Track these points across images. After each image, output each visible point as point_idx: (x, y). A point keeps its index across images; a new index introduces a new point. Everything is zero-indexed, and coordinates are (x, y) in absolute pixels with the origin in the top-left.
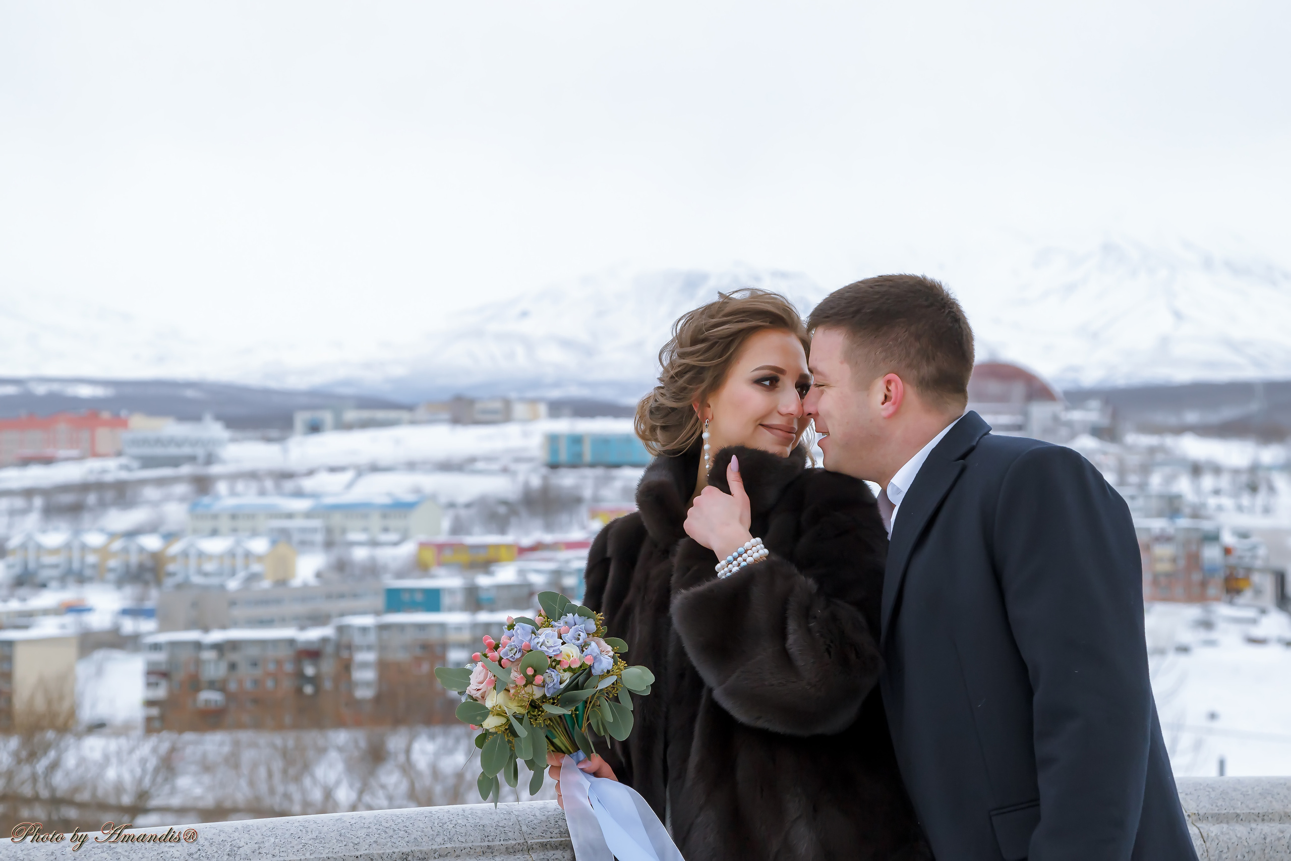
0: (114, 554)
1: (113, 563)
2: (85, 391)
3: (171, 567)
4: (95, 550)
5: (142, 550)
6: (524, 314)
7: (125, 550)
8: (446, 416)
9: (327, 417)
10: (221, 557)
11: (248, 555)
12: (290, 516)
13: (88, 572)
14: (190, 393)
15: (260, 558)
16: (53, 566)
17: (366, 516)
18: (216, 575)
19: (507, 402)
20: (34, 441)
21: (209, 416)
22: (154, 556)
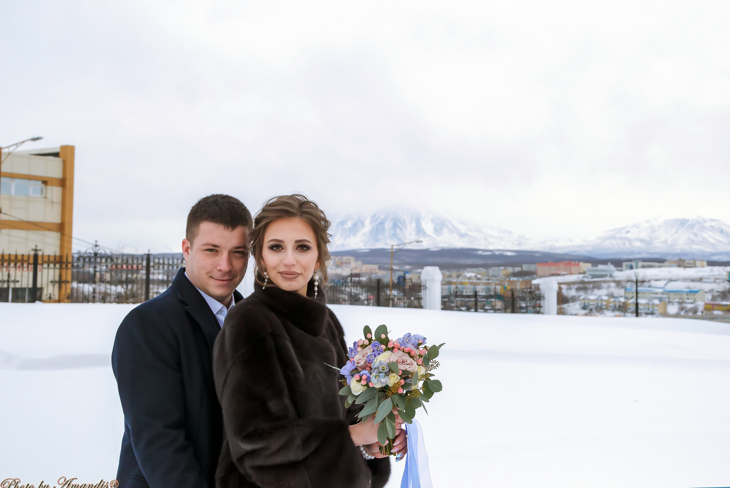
0: (612, 302)
1: (611, 305)
2: (509, 254)
3: (629, 307)
4: (605, 301)
5: (620, 302)
6: (628, 232)
7: (615, 301)
8: (676, 265)
9: (634, 264)
10: (645, 304)
11: (653, 304)
12: (657, 293)
13: (604, 307)
14: (537, 255)
15: (657, 305)
16: (594, 305)
17: (682, 294)
18: (643, 309)
19: (695, 261)
20: (553, 269)
21: (609, 264)
22: (623, 303)
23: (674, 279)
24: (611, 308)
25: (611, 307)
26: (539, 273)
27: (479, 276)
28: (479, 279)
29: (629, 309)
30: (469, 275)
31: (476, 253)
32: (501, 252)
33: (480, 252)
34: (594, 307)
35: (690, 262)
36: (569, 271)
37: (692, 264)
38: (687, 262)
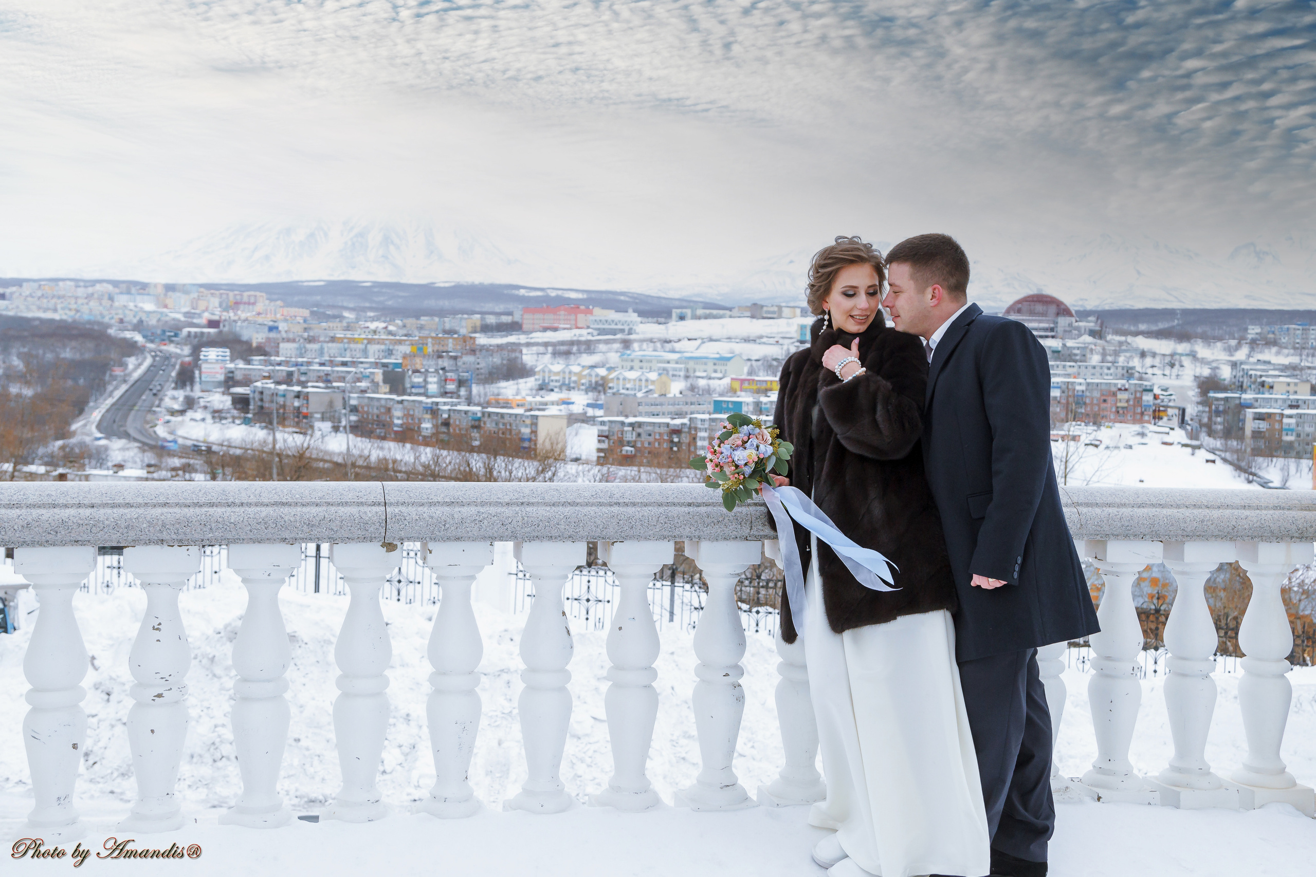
0: (585, 377)
1: (583, 381)
2: (573, 295)
4: (576, 374)
5: (597, 375)
7: (590, 375)
8: (749, 314)
9: (688, 312)
10: (634, 381)
11: (647, 380)
12: (668, 362)
14: (622, 298)
15: (653, 382)
16: (556, 381)
17: (706, 364)
18: (632, 389)
19: (780, 307)
20: (549, 319)
21: (630, 310)
22: (603, 378)
23: (714, 338)
24: (583, 387)
25: (583, 384)
26: (525, 327)
27: (391, 328)
28: (390, 333)
29: (610, 388)
30: (373, 326)
31: (516, 292)
32: (560, 293)
33: (522, 292)
34: (557, 384)
35: (772, 309)
36: (573, 322)
37: (774, 312)
38: (765, 309)
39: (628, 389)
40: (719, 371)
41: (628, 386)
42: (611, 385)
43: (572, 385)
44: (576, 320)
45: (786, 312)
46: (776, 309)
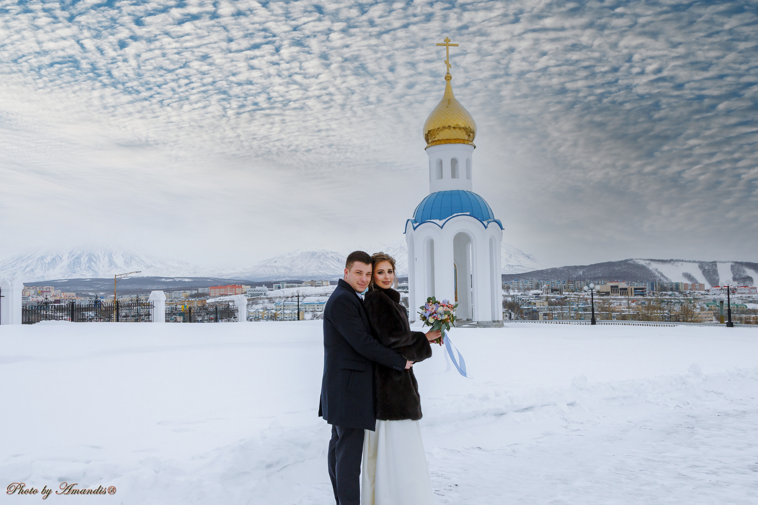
1: (265, 315)
2: (187, 280)
4: (261, 313)
5: (271, 313)
6: (276, 262)
7: (268, 313)
8: (309, 285)
17: (314, 306)
18: (288, 318)
19: (322, 281)
20: (223, 291)
21: (264, 285)
22: (275, 314)
23: (308, 295)
24: (265, 318)
25: (265, 317)
26: (211, 295)
29: (278, 318)
34: (253, 317)
35: (319, 282)
36: (234, 292)
37: (320, 283)
38: (317, 282)
39: (286, 318)
40: (320, 308)
41: (286, 316)
42: (278, 316)
43: (260, 317)
44: (235, 291)
45: (324, 283)
46: (321, 282)
